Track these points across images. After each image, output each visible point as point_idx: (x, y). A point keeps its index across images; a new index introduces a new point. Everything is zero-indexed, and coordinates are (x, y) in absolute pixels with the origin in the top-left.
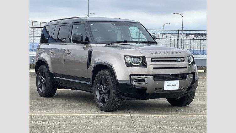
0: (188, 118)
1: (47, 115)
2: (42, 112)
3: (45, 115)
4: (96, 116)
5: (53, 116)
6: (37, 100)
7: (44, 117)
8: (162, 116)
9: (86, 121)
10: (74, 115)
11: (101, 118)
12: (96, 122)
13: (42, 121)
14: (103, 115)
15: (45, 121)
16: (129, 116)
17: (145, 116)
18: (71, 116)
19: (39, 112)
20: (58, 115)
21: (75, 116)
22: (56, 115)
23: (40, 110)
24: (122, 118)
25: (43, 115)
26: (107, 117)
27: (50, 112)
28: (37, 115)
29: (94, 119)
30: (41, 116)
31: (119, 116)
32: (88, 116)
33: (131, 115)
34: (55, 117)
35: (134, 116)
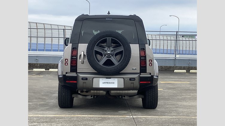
0: (191, 120)
1: (49, 116)
2: (44, 112)
3: (47, 116)
4: (99, 117)
5: (55, 117)
6: (40, 100)
7: (46, 118)
8: (165, 118)
9: (89, 123)
10: (77, 116)
11: (103, 120)
12: (99, 124)
13: (44, 122)
14: (105, 116)
15: (47, 122)
16: (131, 118)
17: (147, 118)
18: (73, 117)
19: (41, 112)
20: (60, 116)
22: (58, 116)
23: (42, 110)
24: (125, 120)
25: (45, 116)
26: (109, 118)
27: (52, 113)
28: (39, 116)
29: (96, 121)
30: (43, 117)
31: (121, 117)
32: (90, 117)
33: (134, 117)
34: (57, 118)
35: (136, 118)
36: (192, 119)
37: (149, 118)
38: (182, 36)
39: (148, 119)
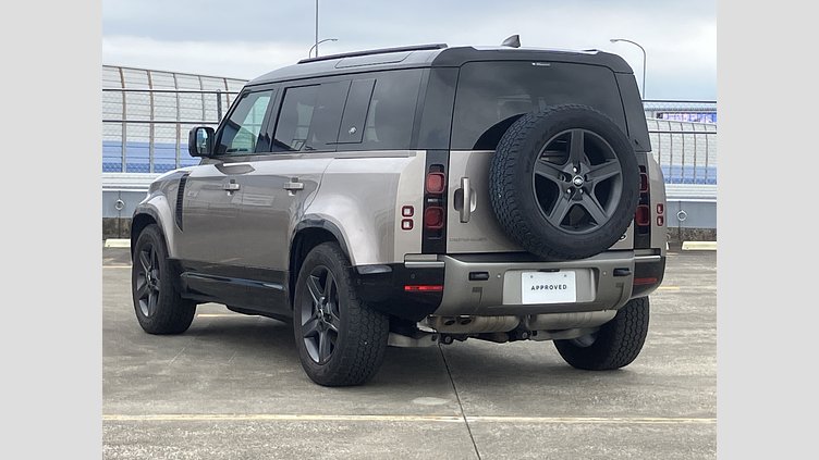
0: (681, 431)
1: (156, 417)
2: (137, 405)
3: (149, 418)
4: (339, 423)
5: (174, 425)
6: (124, 358)
7: (145, 425)
8: (584, 424)
9: (301, 446)
10: (258, 417)
11: (354, 431)
12: (338, 447)
13: (133, 443)
14: (363, 418)
15: (145, 443)
16: (459, 424)
17: (518, 423)
18: (243, 423)
19: (127, 405)
20: (197, 418)
21: (260, 423)
22: (188, 418)
23: (130, 397)
24: (436, 433)
25: (140, 418)
26: (377, 427)
27: (167, 406)
28: (120, 418)
29: (330, 436)
30: (131, 424)
31: (421, 423)
32: (309, 423)
33: (471, 420)
34: (184, 428)
35: (478, 424)
36: (684, 426)
37: (524, 423)
38: (655, 113)
39: (520, 427)
